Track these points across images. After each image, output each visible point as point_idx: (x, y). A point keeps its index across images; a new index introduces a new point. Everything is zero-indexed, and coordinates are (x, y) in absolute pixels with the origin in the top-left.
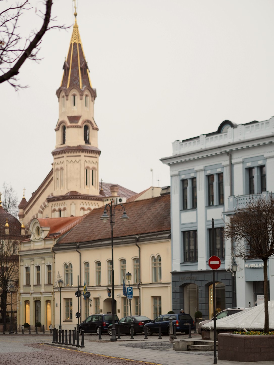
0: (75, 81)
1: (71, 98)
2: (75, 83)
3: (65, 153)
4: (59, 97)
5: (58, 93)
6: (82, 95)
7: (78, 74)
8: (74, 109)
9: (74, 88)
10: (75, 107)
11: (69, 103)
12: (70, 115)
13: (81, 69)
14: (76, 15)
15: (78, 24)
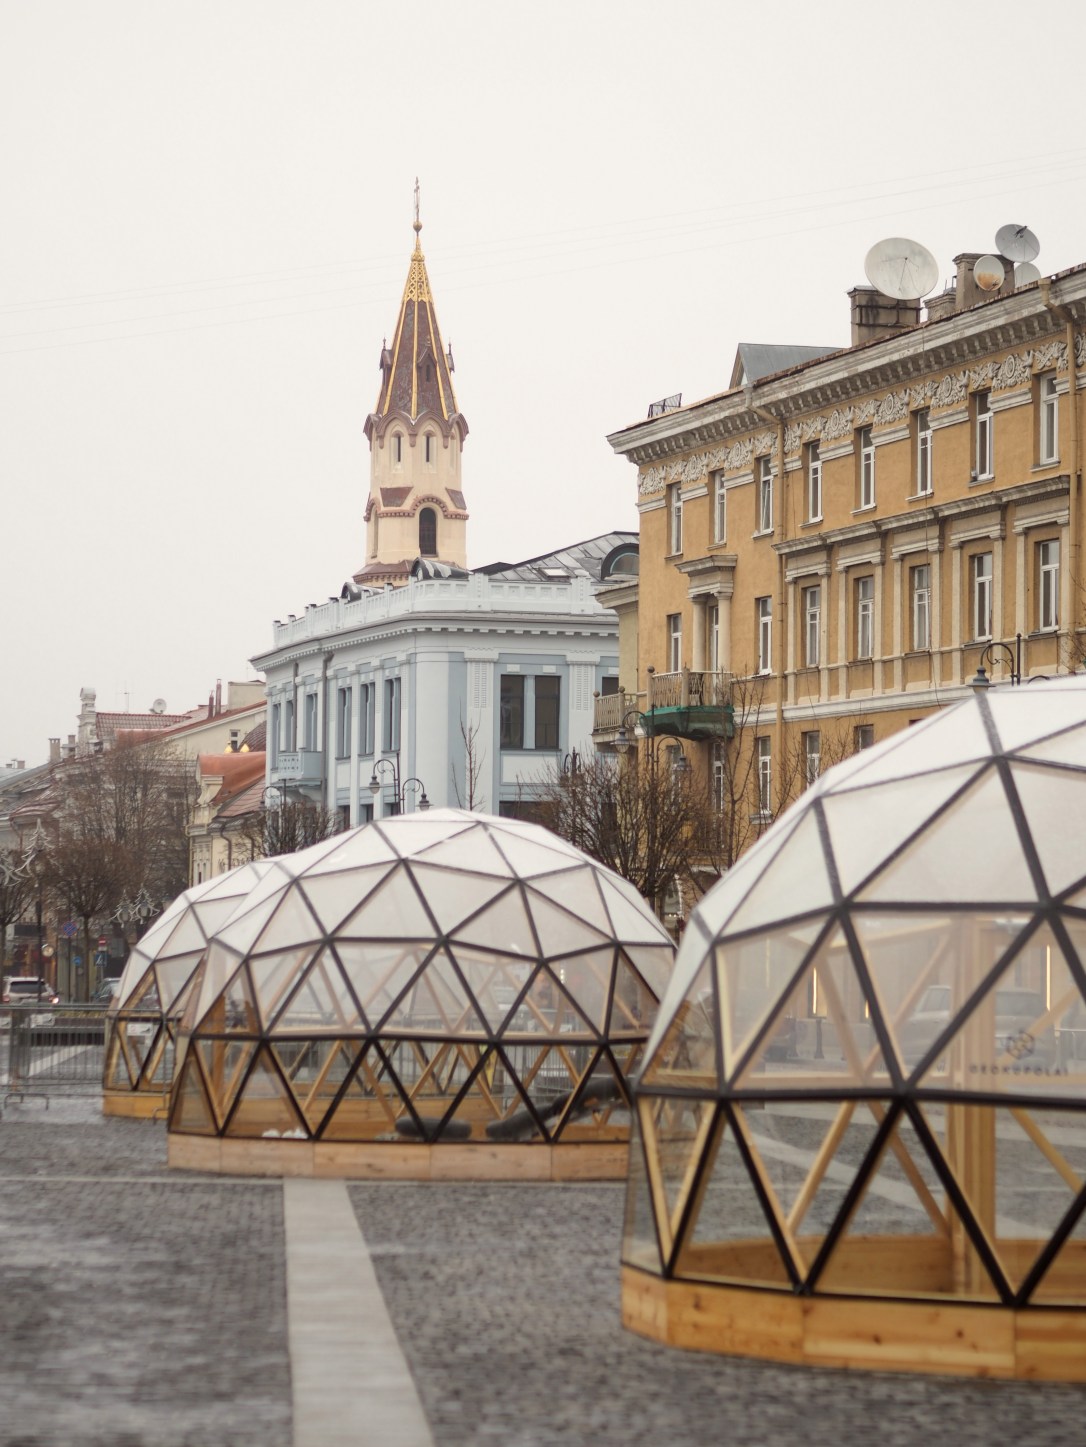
0: (401, 399)
1: (390, 441)
2: (401, 404)
3: (371, 580)
4: (370, 439)
5: (370, 427)
6: (413, 435)
7: (411, 381)
8: (396, 470)
9: (395, 418)
10: (399, 466)
11: (387, 454)
12: (388, 486)
13: (419, 368)
14: (418, 228)
15: (424, 252)
